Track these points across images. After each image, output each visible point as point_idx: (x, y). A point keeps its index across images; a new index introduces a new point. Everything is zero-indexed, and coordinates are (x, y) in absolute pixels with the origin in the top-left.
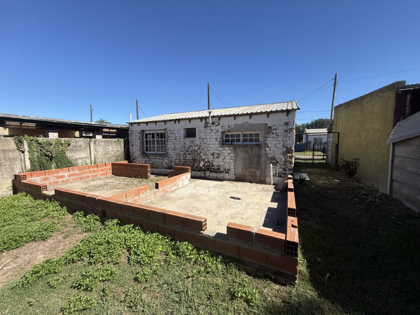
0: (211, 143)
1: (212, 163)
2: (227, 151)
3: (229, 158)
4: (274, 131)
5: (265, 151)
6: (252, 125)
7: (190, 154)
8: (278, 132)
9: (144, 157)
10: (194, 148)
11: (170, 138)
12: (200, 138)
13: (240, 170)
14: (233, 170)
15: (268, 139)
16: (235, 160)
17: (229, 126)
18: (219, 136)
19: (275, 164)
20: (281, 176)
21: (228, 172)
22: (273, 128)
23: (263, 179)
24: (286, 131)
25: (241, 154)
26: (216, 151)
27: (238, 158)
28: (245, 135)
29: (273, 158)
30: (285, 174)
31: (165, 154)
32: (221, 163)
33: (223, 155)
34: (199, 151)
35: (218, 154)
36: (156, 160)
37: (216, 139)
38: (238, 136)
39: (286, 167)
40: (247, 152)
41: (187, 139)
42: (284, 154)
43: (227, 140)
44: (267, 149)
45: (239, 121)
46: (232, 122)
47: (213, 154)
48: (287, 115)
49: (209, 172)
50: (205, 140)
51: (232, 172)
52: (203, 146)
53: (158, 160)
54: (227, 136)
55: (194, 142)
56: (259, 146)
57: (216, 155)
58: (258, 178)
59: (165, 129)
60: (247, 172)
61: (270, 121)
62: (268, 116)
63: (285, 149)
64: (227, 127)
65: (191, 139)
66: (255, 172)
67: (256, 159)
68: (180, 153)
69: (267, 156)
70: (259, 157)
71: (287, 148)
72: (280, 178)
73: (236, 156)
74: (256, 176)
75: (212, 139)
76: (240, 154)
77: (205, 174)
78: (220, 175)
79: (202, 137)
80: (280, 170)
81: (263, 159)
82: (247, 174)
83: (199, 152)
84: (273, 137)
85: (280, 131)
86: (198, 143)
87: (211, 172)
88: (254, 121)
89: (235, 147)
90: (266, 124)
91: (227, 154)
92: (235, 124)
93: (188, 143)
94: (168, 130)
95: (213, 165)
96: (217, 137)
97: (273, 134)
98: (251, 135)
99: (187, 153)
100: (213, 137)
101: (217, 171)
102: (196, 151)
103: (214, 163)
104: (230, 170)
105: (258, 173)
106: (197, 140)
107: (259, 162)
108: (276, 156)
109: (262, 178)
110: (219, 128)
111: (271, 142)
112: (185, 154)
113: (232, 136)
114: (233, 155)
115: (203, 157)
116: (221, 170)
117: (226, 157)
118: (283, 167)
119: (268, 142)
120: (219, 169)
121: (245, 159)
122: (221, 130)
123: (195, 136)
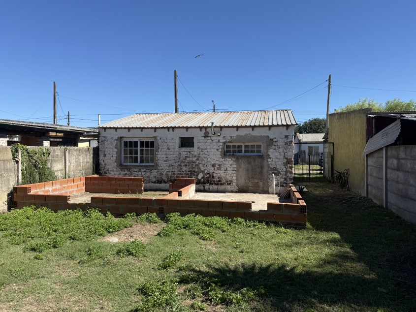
0: (212, 153)
1: (213, 175)
2: (229, 162)
3: (232, 169)
4: (275, 144)
6: (255, 137)
7: (186, 165)
8: (279, 144)
10: (191, 159)
12: (199, 148)
13: (242, 182)
14: (235, 181)
15: (270, 150)
16: (238, 171)
17: (231, 137)
18: (221, 147)
19: (277, 174)
20: (283, 186)
21: (230, 184)
22: (274, 140)
23: (265, 189)
24: (286, 144)
25: (244, 165)
26: (217, 162)
27: (241, 170)
28: (246, 146)
29: (275, 169)
30: (286, 183)
32: (223, 175)
33: (225, 166)
34: (198, 162)
35: (220, 165)
37: (217, 150)
38: (240, 147)
39: (288, 177)
40: (249, 163)
41: (183, 149)
42: (285, 164)
43: (229, 151)
44: (269, 160)
45: (242, 132)
46: (234, 133)
47: (214, 165)
48: (287, 129)
49: (208, 184)
50: (205, 150)
51: (234, 184)
52: (202, 156)
54: (228, 147)
55: (192, 153)
56: (261, 157)
57: (217, 166)
58: (261, 188)
60: (250, 183)
61: (271, 134)
62: (270, 129)
63: (286, 160)
64: (229, 138)
65: (188, 149)
66: (258, 182)
67: (258, 170)
68: (174, 164)
69: (269, 167)
70: (262, 168)
73: (239, 167)
74: (259, 187)
75: (213, 150)
77: (204, 186)
78: (222, 187)
79: (201, 147)
80: (282, 180)
81: (266, 169)
82: (250, 184)
84: (275, 149)
85: (281, 144)
86: (196, 153)
87: (211, 184)
88: (256, 133)
89: (237, 158)
90: (268, 137)
91: (229, 166)
92: (237, 136)
93: (184, 153)
94: (158, 138)
95: (213, 177)
96: (218, 148)
97: (275, 146)
98: (253, 146)
99: (183, 164)
100: (214, 147)
101: (219, 182)
102: (194, 162)
103: (215, 175)
104: (232, 181)
105: (261, 184)
106: (195, 150)
107: (261, 173)
108: (277, 167)
110: (221, 138)
111: (273, 153)
112: (180, 165)
113: (234, 146)
114: (235, 166)
115: (202, 169)
116: (223, 182)
117: (229, 169)
118: (284, 177)
119: (270, 153)
121: (248, 170)
122: (222, 140)
123: (193, 146)
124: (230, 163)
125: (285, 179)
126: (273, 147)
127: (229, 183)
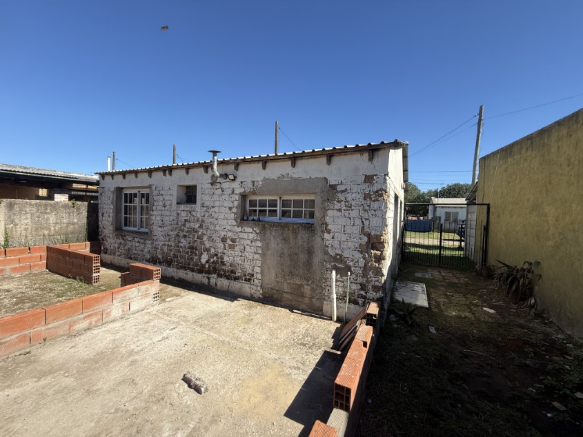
0: (222, 216)
1: (222, 258)
2: (249, 234)
3: (253, 250)
4: (341, 197)
5: (323, 239)
6: (298, 181)
7: (185, 236)
8: (349, 197)
9: (117, 237)
10: (192, 225)
11: (156, 203)
12: (203, 205)
13: (271, 278)
14: (259, 276)
15: (330, 213)
16: (263, 255)
17: (253, 182)
18: (236, 203)
19: (341, 273)
20: (356, 303)
21: (249, 280)
22: (340, 188)
23: (317, 303)
24: (367, 196)
26: (230, 234)
27: (269, 252)
28: (285, 203)
29: (339, 258)
30: (365, 297)
31: (147, 233)
32: (238, 260)
33: (242, 242)
34: (201, 230)
35: (233, 240)
36: (134, 243)
37: (230, 209)
38: (273, 203)
39: (368, 281)
41: (183, 207)
42: (364, 249)
44: (326, 236)
45: (276, 171)
46: (259, 175)
47: (224, 240)
48: (371, 159)
49: (215, 276)
50: (212, 210)
51: (256, 281)
52: (208, 221)
53: (137, 244)
54: (254, 204)
55: (194, 213)
56: (309, 227)
57: (229, 241)
58: (306, 300)
59: (150, 187)
60: (285, 284)
62: (329, 162)
63: (366, 239)
64: (250, 185)
65: (188, 207)
66: (301, 286)
67: (303, 257)
68: (171, 233)
69: (326, 253)
70: (310, 252)
71: (369, 235)
72: (352, 306)
73: (266, 247)
74: (303, 296)
75: (223, 209)
76: (273, 244)
77: (209, 278)
78: (235, 286)
79: (207, 203)
80: (354, 287)
81: (318, 258)
82: (286, 287)
83: (200, 233)
84: (340, 210)
86: (199, 215)
87: (220, 276)
88: (302, 170)
89: (264, 228)
90: (326, 179)
91: (248, 242)
92: (265, 180)
93: (183, 214)
94: (154, 188)
95: (223, 263)
96: (231, 205)
97: (339, 202)
98: (298, 203)
99: (181, 234)
100: (226, 204)
101: (231, 275)
102: (197, 232)
103: (226, 259)
104: (253, 276)
105: (307, 290)
106: (198, 209)
107: (309, 264)
108: (346, 255)
109: (314, 300)
110: (236, 185)
111: (334, 220)
112: (178, 235)
114: (259, 244)
115: (208, 244)
116: (238, 274)
117: (248, 248)
118: (360, 280)
119: (328, 220)
120: (233, 272)
123: (195, 202)
124: (251, 236)
125: (363, 287)
126: (337, 205)
127: (249, 278)
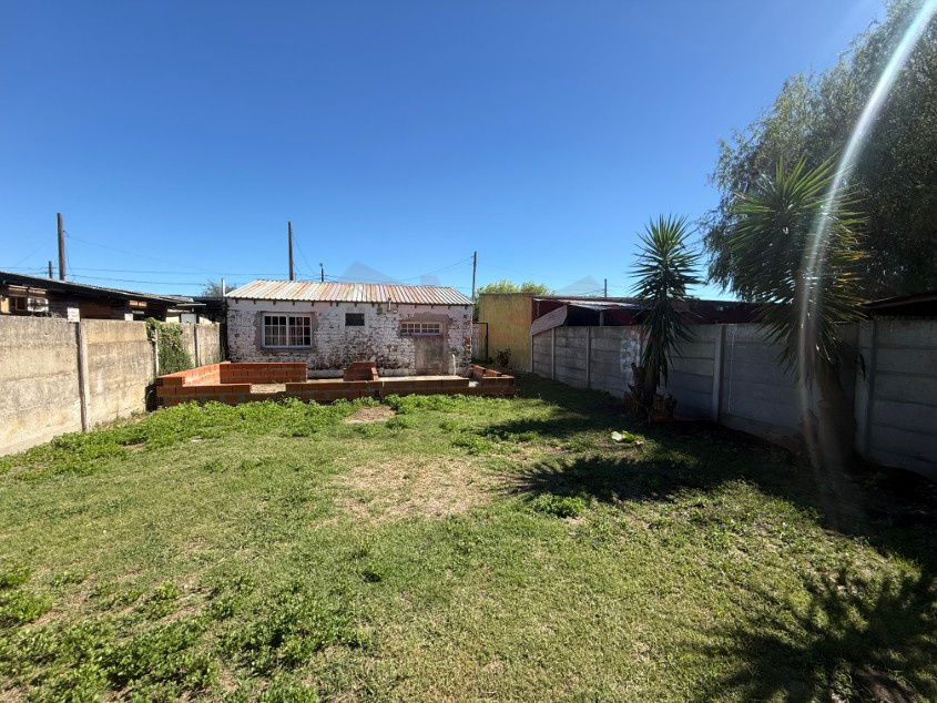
0: (386, 333)
1: (387, 357)
2: (407, 342)
3: (409, 350)
4: (455, 323)
6: (434, 315)
7: (354, 347)
8: (458, 323)
9: (264, 355)
10: (361, 339)
11: (320, 326)
12: (371, 327)
13: (421, 363)
14: (414, 365)
15: (450, 330)
16: (416, 352)
17: (408, 315)
18: (397, 326)
19: (457, 355)
22: (454, 319)
23: (445, 370)
24: (465, 323)
25: (422, 346)
26: (393, 343)
27: (420, 351)
28: (424, 326)
29: (454, 350)
31: (309, 348)
32: (399, 357)
33: (402, 347)
35: (396, 346)
37: (393, 329)
38: (418, 326)
40: (428, 343)
41: (351, 328)
42: (464, 345)
43: (405, 331)
44: (448, 340)
45: (421, 310)
46: (413, 311)
47: (389, 347)
48: (466, 308)
50: (379, 330)
52: (375, 336)
54: (404, 326)
55: (362, 332)
56: (441, 337)
57: (393, 347)
59: (311, 313)
60: (429, 364)
61: (452, 313)
62: (449, 308)
65: (357, 328)
66: (437, 364)
67: (438, 351)
68: (339, 346)
69: (449, 347)
70: (441, 348)
72: (460, 368)
73: (418, 348)
74: (439, 368)
75: (388, 329)
77: (378, 371)
78: (399, 371)
79: (374, 326)
80: (461, 360)
81: (445, 349)
82: (430, 367)
83: (368, 344)
84: (454, 329)
85: (460, 324)
86: (367, 333)
87: (385, 368)
88: (436, 311)
89: (416, 338)
90: (448, 316)
91: (407, 346)
92: (415, 314)
93: (352, 333)
94: (316, 314)
95: (388, 360)
98: (431, 326)
99: (350, 346)
100: (389, 326)
101: (394, 366)
102: (365, 343)
103: (390, 357)
104: (410, 364)
105: (441, 365)
106: (366, 330)
107: (441, 354)
108: (457, 347)
110: (397, 316)
111: (452, 333)
112: (347, 347)
113: (411, 326)
114: (413, 347)
115: (375, 350)
116: (400, 364)
117: (406, 350)
118: (463, 357)
119: (449, 333)
120: (396, 364)
121: (427, 351)
122: (398, 318)
123: (363, 324)
125: (464, 359)
127: (407, 366)
